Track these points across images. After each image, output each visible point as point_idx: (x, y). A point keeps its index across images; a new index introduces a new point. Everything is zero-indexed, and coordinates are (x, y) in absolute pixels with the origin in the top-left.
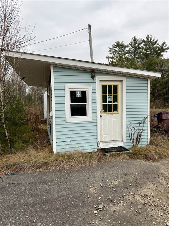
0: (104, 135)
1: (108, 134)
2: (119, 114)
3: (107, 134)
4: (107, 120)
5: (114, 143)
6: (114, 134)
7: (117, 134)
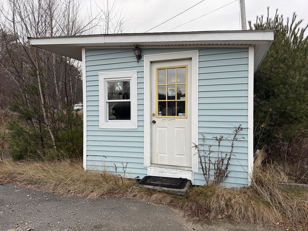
0: (160, 153)
1: (166, 152)
2: (187, 120)
3: (165, 154)
4: (165, 129)
5: (174, 171)
6: (177, 155)
7: (183, 155)
